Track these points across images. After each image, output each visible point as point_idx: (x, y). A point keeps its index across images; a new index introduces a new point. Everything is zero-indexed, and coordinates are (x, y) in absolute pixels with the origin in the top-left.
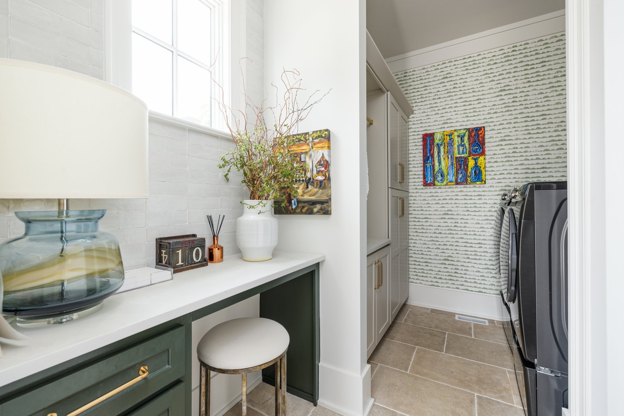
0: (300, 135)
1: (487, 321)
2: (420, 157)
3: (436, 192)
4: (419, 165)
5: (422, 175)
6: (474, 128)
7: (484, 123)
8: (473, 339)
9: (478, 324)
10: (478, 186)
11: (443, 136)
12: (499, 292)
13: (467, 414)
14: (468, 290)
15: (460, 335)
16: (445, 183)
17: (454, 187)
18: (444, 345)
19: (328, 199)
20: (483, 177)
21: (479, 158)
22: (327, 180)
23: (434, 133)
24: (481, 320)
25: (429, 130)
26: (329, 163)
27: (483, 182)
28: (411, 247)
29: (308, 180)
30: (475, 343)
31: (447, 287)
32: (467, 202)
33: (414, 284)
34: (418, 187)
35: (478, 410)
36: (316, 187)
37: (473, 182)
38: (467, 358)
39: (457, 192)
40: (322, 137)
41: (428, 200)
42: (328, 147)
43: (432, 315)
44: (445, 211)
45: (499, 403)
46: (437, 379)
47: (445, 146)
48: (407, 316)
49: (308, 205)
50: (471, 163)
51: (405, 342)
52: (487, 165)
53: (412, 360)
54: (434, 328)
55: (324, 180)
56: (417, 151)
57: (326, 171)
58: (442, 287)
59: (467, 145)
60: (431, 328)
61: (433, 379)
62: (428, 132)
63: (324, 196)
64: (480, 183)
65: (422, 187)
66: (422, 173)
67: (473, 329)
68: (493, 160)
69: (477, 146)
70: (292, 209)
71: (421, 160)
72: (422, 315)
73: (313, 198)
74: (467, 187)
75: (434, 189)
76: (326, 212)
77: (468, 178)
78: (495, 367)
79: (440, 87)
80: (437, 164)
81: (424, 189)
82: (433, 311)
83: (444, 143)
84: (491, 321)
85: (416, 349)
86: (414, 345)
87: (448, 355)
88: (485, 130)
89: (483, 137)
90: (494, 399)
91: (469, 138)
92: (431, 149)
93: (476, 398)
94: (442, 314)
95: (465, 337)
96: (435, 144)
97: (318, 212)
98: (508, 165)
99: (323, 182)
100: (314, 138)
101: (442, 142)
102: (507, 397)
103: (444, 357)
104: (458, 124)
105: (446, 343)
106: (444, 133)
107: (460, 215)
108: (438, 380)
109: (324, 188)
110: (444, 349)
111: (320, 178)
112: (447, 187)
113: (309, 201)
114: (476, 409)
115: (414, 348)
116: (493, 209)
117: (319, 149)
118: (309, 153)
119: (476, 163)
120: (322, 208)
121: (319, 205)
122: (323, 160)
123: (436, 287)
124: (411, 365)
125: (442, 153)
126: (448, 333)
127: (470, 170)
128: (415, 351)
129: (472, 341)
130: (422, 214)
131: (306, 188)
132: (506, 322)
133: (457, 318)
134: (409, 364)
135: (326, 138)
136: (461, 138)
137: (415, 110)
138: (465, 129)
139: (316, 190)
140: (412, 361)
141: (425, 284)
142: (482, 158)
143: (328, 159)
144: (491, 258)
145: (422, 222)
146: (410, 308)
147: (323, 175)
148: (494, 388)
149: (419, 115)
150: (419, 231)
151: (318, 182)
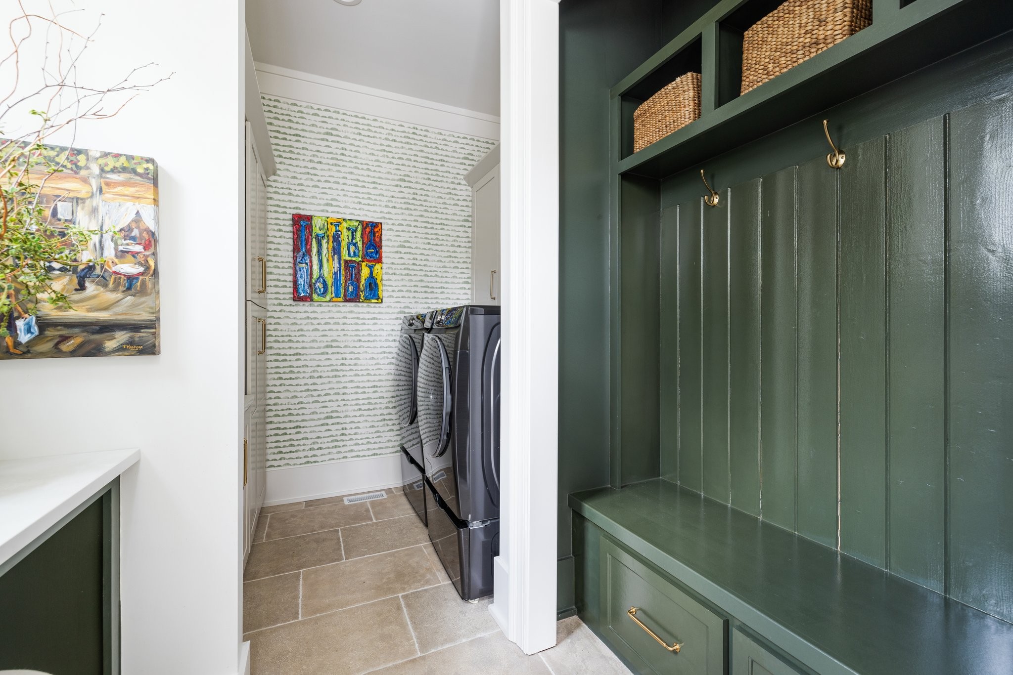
0: (52, 149)
1: (384, 493)
2: (288, 251)
3: (314, 312)
4: (286, 265)
5: (290, 281)
6: (370, 222)
7: (381, 218)
8: (375, 523)
9: (374, 500)
10: (372, 305)
11: (326, 224)
12: (399, 448)
13: (398, 627)
14: (358, 456)
15: (357, 525)
16: (328, 298)
17: (341, 306)
18: (341, 549)
19: (154, 318)
20: (380, 293)
21: (375, 265)
22: (152, 276)
23: (311, 217)
24: (376, 493)
25: (303, 209)
26: (156, 237)
27: (380, 300)
28: (270, 405)
29: (83, 270)
30: (379, 527)
31: (330, 460)
32: (358, 328)
33: (276, 469)
34: (284, 302)
35: (409, 614)
36: (115, 290)
37: (367, 299)
38: (376, 553)
39: (345, 312)
40: (134, 171)
41: (301, 324)
42: (154, 199)
43: (310, 510)
44: (327, 341)
45: (425, 590)
46: (347, 605)
47: (328, 240)
48: (268, 527)
49: (83, 332)
50: (365, 272)
51: (279, 573)
52: (385, 277)
53: (301, 595)
54: (319, 530)
55: (142, 274)
56: (282, 241)
57: (147, 253)
58: (322, 461)
59: (360, 244)
60: (314, 531)
61: (342, 607)
62: (302, 213)
63: (142, 312)
64: (376, 301)
65: (292, 302)
66: (290, 278)
67: (371, 511)
68: (391, 271)
69: (373, 249)
70: (17, 344)
71: (290, 257)
72: (293, 516)
73: (104, 316)
74: (359, 307)
75: (310, 306)
76: (150, 350)
77: (361, 293)
78: (409, 548)
79: (321, 146)
80: (316, 267)
81: (294, 306)
82: (309, 503)
83: (328, 236)
84: (389, 491)
85: (301, 575)
86: (296, 570)
87: (351, 561)
88: (383, 228)
89: (380, 237)
90: (420, 589)
91: (362, 236)
92: (308, 242)
93: (401, 600)
94: (324, 504)
95: (364, 525)
96: (313, 235)
97: (120, 350)
98: (407, 279)
99: (137, 279)
100: (107, 169)
101: (324, 233)
102: (432, 578)
103: (346, 566)
104: (348, 211)
105: (342, 545)
106: (328, 220)
107: (350, 347)
108: (349, 605)
109: (143, 291)
110: (343, 555)
111: (129, 268)
112: (331, 304)
113: (85, 322)
114: (406, 615)
115: (298, 576)
116: (391, 338)
117: (124, 200)
118: (88, 202)
119: (371, 272)
120: (134, 341)
121: (125, 332)
122: (138, 227)
123: (314, 464)
124: (302, 605)
125: (324, 251)
126: (341, 529)
127: (363, 281)
128: (301, 579)
129: (374, 527)
130: (290, 348)
131: (76, 290)
132: (407, 486)
133: (346, 502)
134: (298, 605)
135: (149, 179)
136: (352, 233)
137: (279, 169)
138: (357, 221)
139: (113, 296)
140: (301, 597)
141: (295, 465)
142: (378, 266)
143: (155, 228)
144: (388, 405)
145: (290, 361)
146: (271, 513)
147: (141, 264)
148: (417, 575)
149: (285, 180)
150: (284, 376)
151: (120, 278)
